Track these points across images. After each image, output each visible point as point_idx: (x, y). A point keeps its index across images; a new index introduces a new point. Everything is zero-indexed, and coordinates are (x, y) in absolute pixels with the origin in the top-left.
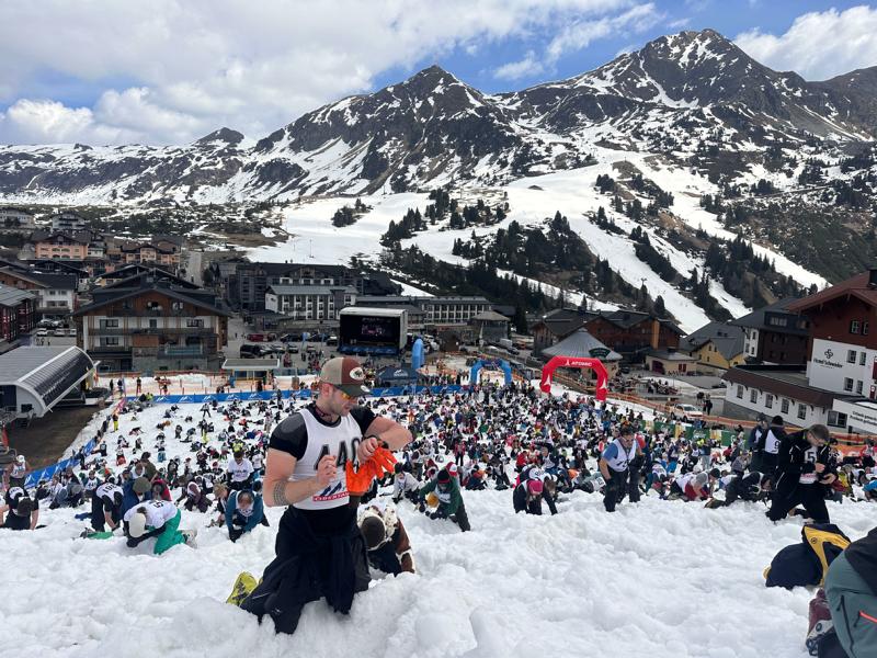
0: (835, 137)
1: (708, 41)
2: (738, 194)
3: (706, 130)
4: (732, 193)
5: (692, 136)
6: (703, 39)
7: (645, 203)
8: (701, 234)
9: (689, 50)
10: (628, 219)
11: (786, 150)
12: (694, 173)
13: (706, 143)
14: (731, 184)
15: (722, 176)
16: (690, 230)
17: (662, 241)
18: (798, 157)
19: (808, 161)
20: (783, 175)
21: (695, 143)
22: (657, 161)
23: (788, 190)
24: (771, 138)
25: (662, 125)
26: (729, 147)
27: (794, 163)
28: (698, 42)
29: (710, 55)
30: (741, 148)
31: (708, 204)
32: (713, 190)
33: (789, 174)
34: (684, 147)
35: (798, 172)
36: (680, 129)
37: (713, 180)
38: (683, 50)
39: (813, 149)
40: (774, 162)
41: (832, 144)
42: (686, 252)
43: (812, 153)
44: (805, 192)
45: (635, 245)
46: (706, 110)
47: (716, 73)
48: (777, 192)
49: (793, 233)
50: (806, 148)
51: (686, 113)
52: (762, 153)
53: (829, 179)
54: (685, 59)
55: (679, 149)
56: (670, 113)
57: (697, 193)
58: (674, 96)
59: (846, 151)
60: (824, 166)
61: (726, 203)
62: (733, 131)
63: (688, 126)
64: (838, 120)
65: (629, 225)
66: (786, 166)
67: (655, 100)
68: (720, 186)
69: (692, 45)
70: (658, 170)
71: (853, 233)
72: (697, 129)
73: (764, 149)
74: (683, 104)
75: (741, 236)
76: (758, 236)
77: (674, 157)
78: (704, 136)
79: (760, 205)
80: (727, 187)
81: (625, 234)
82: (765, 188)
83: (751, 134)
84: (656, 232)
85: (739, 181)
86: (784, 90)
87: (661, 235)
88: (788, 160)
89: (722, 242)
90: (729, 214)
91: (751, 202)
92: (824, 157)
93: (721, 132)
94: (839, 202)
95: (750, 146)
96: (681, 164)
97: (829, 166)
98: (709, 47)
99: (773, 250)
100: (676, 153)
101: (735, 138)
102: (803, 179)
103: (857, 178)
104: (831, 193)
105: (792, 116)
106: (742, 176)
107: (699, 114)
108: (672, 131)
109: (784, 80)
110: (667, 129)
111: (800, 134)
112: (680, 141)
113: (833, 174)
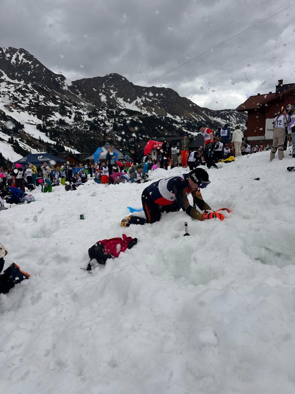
0: (83, 104)
1: (23, 54)
2: (52, 125)
3: (31, 95)
4: (50, 124)
5: (25, 97)
6: (21, 53)
7: (11, 127)
8: (41, 141)
9: (14, 56)
10: (4, 134)
11: (66, 107)
12: (30, 114)
13: (33, 101)
14: (48, 120)
15: (43, 116)
16: (35, 139)
17: (25, 144)
18: (72, 111)
19: (75, 112)
20: (67, 118)
21: (27, 101)
22: (11, 107)
23: (71, 124)
24: (60, 102)
25: (9, 90)
26: (43, 104)
27: (71, 113)
28: (19, 54)
29: (25, 61)
30: (48, 105)
31: (39, 127)
32: (41, 122)
33: (70, 117)
34: (23, 102)
35: (73, 116)
36: (19, 93)
37: (39, 118)
38: (12, 56)
39: (76, 108)
40: (63, 112)
41: (82, 107)
42: (37, 150)
43: (76, 109)
44: (78, 125)
45: (12, 146)
46: (29, 86)
47: (30, 69)
48: (67, 124)
49: (78, 141)
50: (74, 107)
51: (20, 86)
52: (57, 107)
53: (85, 120)
54: (13, 60)
55: (21, 103)
56: (12, 85)
57: (34, 123)
58: (13, 77)
59: (88, 109)
60: (82, 115)
61: (48, 128)
62: (43, 97)
63: (23, 93)
64: (83, 96)
65: (7, 137)
66: (68, 114)
67: (2, 78)
68: (43, 121)
69: (15, 55)
70: (12, 111)
71: (99, 142)
72: (27, 94)
73: (58, 106)
74: (16, 82)
75: (58, 142)
76: (64, 143)
77: (19, 106)
78: (31, 98)
79: (62, 129)
80: (46, 121)
81: (5, 141)
82: (62, 122)
83: (51, 99)
84: (20, 140)
85: (51, 119)
86: (60, 82)
87: (23, 142)
88: (69, 111)
89: (51, 144)
90: (50, 133)
91: (57, 128)
92: (80, 111)
93: (38, 96)
94: (91, 129)
95: (51, 104)
96: (23, 110)
97: (83, 115)
98: (24, 57)
99: (71, 148)
100: (20, 104)
101: (45, 100)
102: (75, 119)
103: (94, 120)
104: (87, 126)
105: (65, 93)
106: (51, 117)
107: (27, 87)
108: (15, 94)
109: (59, 78)
110: (12, 92)
111: (70, 101)
112: (20, 99)
113: (86, 118)
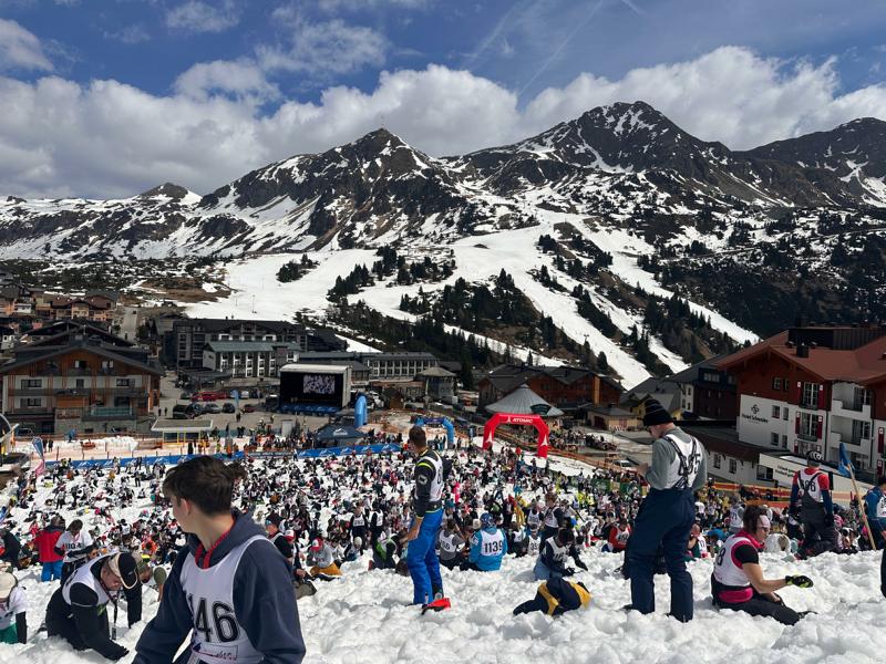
0: (759, 202)
1: (640, 112)
2: (673, 255)
3: (641, 194)
4: (669, 253)
5: (628, 199)
6: (635, 111)
7: (586, 262)
8: (640, 292)
9: (622, 120)
10: (569, 277)
11: (715, 214)
12: (631, 234)
13: (642, 206)
14: (667, 245)
15: (658, 237)
16: (629, 288)
17: (603, 298)
18: (727, 221)
19: (735, 224)
20: (714, 237)
21: (631, 206)
22: (596, 223)
23: (719, 251)
24: (701, 202)
25: (600, 188)
26: (663, 210)
27: (723, 226)
28: (632, 113)
29: (642, 125)
30: (674, 211)
31: (644, 263)
32: (649, 250)
33: (720, 236)
34: (621, 210)
35: (728, 234)
36: (617, 192)
37: (649, 241)
38: (617, 120)
39: (740, 213)
40: (706, 225)
41: (757, 209)
42: (626, 310)
43: (740, 217)
44: (735, 253)
45: (577, 303)
46: (641, 176)
47: (648, 141)
48: (710, 253)
49: (726, 291)
50: (734, 212)
51: (622, 178)
52: (694, 216)
53: (756, 241)
54: (619, 128)
55: (617, 212)
56: (607, 178)
57: (635, 253)
58: (611, 162)
59: (770, 215)
60: (752, 229)
61: (663, 262)
62: (665, 195)
63: (625, 190)
64: (762, 186)
65: (570, 283)
66: (717, 229)
67: (593, 165)
68: (656, 247)
69: (625, 116)
70: (597, 231)
71: (783, 292)
72: (633, 193)
73: (695, 212)
74: (619, 170)
75: (677, 294)
76: (693, 295)
77: (612, 219)
78: (640, 200)
79: (695, 265)
80: (663, 247)
81: (568, 291)
82: (697, 249)
83: (683, 198)
84: (596, 290)
85: (673, 242)
86: (711, 158)
87: (601, 293)
88: (718, 223)
89: (660, 299)
90: (666, 274)
91: (685, 261)
92: (750, 221)
93: (655, 196)
94: (766, 263)
95: (682, 210)
96: (618, 225)
97: (755, 229)
98: (641, 118)
99: (708, 307)
100: (613, 215)
101: (668, 202)
102: (732, 241)
103: (782, 240)
104: (759, 254)
105: (720, 183)
106: (676, 238)
107: (634, 179)
108: (610, 194)
109: (711, 150)
110: (604, 192)
111: (728, 199)
112: (617, 204)
113: (759, 236)
